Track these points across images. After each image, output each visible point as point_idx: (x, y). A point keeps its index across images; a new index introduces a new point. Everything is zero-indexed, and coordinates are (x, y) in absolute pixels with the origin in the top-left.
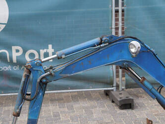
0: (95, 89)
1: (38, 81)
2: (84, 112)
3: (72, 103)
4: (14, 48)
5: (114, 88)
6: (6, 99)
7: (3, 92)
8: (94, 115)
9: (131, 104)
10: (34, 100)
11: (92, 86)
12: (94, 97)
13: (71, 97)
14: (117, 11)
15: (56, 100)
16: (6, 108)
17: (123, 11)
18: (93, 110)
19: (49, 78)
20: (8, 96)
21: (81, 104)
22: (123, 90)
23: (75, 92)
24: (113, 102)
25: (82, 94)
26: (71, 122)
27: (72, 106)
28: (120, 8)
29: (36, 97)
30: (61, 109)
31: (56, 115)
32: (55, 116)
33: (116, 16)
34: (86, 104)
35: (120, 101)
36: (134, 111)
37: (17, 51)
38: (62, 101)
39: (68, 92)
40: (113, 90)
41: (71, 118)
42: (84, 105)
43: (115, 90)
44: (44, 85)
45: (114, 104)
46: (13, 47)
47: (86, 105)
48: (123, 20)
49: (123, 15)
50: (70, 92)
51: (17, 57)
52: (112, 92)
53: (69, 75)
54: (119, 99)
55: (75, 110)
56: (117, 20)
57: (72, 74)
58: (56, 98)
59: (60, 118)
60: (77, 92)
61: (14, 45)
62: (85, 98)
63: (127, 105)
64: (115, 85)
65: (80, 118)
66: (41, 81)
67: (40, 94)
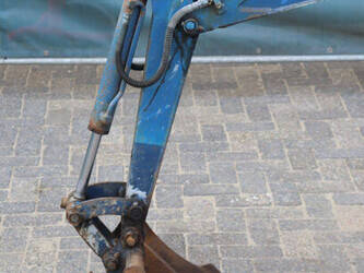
0: (342, 57)
1: (172, 24)
2: (304, 129)
3: (264, 99)
6: (56, 75)
7: (46, 52)
8: (337, 140)
10: (155, 86)
11: (334, 47)
12: (336, 82)
13: (260, 80)
16: (58, 104)
18: (333, 125)
19: (204, 17)
20: (62, 64)
21: (294, 103)
23: (274, 63)
25: (299, 72)
26: (260, 160)
27: (266, 108)
29: (161, 77)
30: (229, 117)
31: (215, 135)
32: (210, 137)
34: (311, 102)
38: (233, 91)
39: (252, 63)
41: (260, 146)
42: (303, 108)
44: (189, 41)
47: (312, 106)
50: (260, 63)
53: (269, 11)
55: (273, 120)
57: (281, 9)
59: (225, 146)
60: (282, 63)
62: (307, 84)
65: (288, 147)
66: (179, 26)
67: (176, 68)
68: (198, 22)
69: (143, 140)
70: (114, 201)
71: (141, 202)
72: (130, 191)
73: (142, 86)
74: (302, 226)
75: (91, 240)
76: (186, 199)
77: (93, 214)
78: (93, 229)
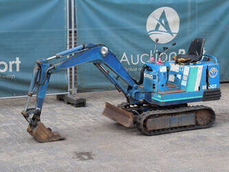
9: (84, 103)
14: (70, 32)
17: (75, 32)
24: (68, 103)
28: (73, 30)
33: (70, 36)
35: (77, 100)
36: (86, 108)
43: (69, 94)
48: (75, 39)
49: (75, 35)
54: (75, 99)
56: (71, 39)
63: (81, 104)
64: (69, 90)
66: (48, 72)
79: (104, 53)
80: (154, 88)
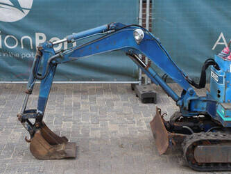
1: (49, 61)
2: (105, 104)
3: (95, 96)
4: (38, 35)
5: (140, 82)
7: (25, 80)
8: (115, 107)
9: (153, 98)
12: (119, 91)
13: (96, 90)
14: (144, 2)
15: (80, 92)
18: (115, 103)
19: (58, 59)
21: (104, 97)
22: (148, 84)
24: (137, 96)
26: (90, 112)
30: (83, 100)
33: (144, 6)
35: (142, 95)
37: (41, 38)
38: (86, 93)
40: (138, 84)
41: (90, 108)
42: (107, 98)
43: (140, 84)
44: (55, 67)
45: (138, 98)
46: (36, 34)
47: (110, 98)
49: (150, 6)
51: (40, 44)
52: (137, 86)
54: (142, 93)
55: (97, 101)
58: (81, 90)
61: (38, 32)
62: (110, 91)
63: (150, 99)
64: (140, 78)
66: (51, 62)
67: (51, 75)
68: (56, 61)
69: (42, 96)
70: (33, 114)
71: (41, 114)
72: (38, 111)
73: (41, 79)
74: (97, 129)
75: (26, 126)
76: (64, 122)
77: (26, 118)
78: (26, 123)
79: (137, 38)
80: (219, 96)
